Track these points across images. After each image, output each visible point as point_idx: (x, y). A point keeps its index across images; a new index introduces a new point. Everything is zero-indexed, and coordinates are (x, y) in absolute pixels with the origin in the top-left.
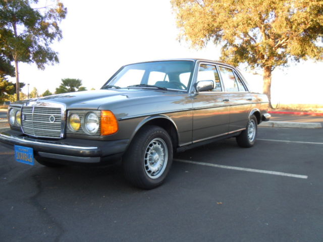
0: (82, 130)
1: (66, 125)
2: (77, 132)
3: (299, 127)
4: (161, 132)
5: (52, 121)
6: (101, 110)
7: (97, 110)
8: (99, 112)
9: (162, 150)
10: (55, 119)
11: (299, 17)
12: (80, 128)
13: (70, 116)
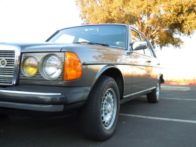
0: (40, 75)
1: (20, 70)
2: (33, 77)
3: (176, 90)
4: (114, 82)
5: (3, 65)
6: (64, 52)
7: (61, 52)
8: (63, 53)
9: (112, 100)
10: (6, 63)
11: (166, 16)
12: (38, 72)
13: (25, 59)
